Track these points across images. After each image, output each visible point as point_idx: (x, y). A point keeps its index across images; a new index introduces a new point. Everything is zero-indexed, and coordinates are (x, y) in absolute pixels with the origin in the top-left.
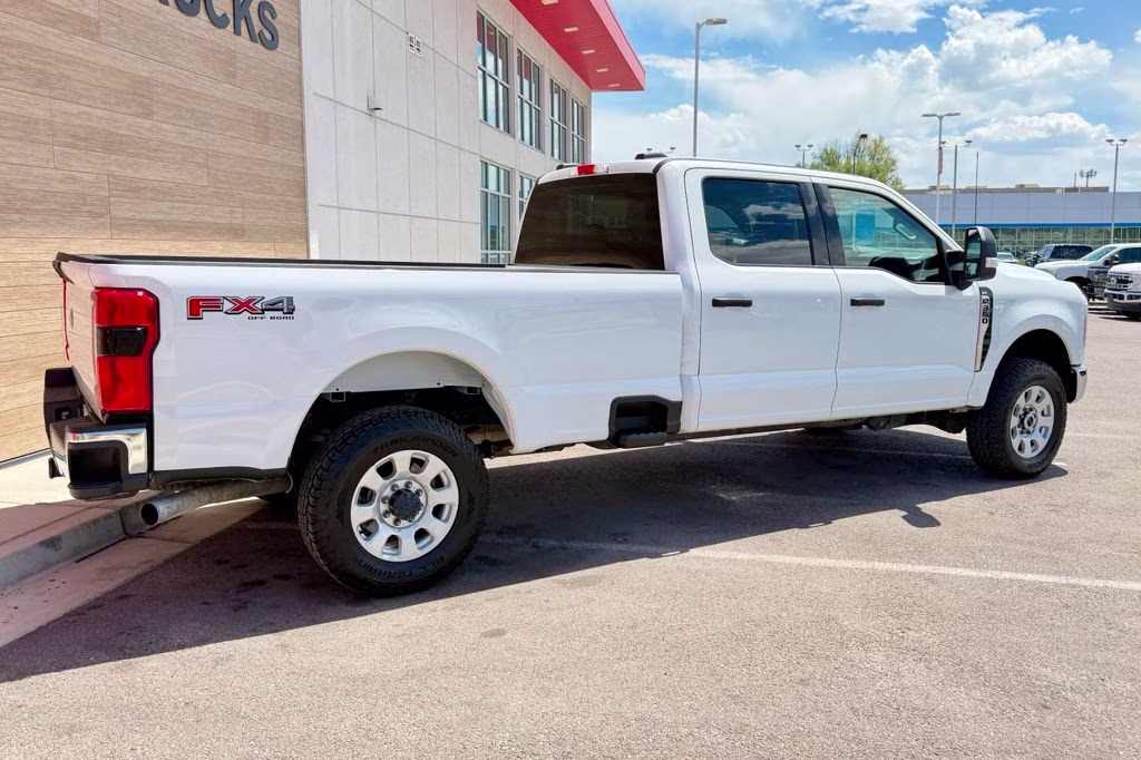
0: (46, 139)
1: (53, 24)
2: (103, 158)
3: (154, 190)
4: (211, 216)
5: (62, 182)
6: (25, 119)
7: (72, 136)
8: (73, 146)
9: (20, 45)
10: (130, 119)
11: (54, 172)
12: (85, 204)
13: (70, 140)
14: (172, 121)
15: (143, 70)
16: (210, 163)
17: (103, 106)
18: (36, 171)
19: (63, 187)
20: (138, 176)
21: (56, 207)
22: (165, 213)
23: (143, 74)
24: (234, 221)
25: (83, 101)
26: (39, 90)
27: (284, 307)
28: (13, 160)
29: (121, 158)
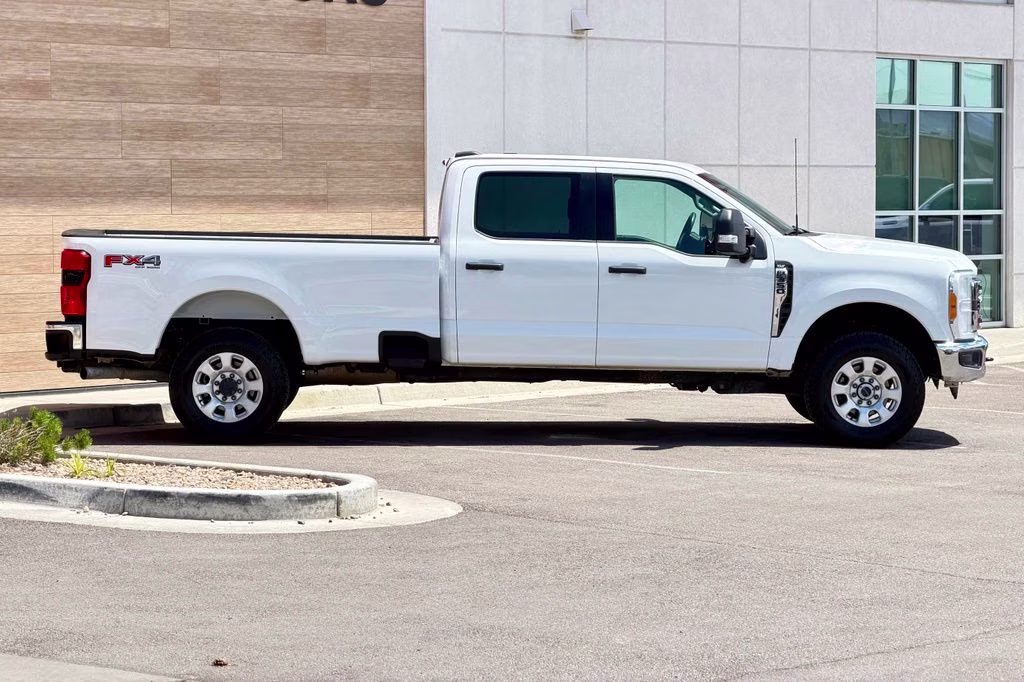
0: (116, 136)
1: (127, 43)
2: (167, 145)
3: (217, 168)
4: (284, 189)
5: (127, 169)
6: (99, 123)
7: (139, 130)
8: (140, 139)
9: (98, 66)
10: (194, 108)
11: (120, 162)
12: (148, 186)
13: (138, 134)
14: (243, 102)
15: (210, 61)
16: (286, 137)
17: (169, 100)
18: (106, 163)
19: (128, 173)
20: (202, 157)
21: (121, 190)
22: (229, 189)
23: (211, 65)
24: (314, 193)
25: (151, 100)
26: (112, 98)
27: (155, 261)
28: (87, 156)
29: (186, 143)
